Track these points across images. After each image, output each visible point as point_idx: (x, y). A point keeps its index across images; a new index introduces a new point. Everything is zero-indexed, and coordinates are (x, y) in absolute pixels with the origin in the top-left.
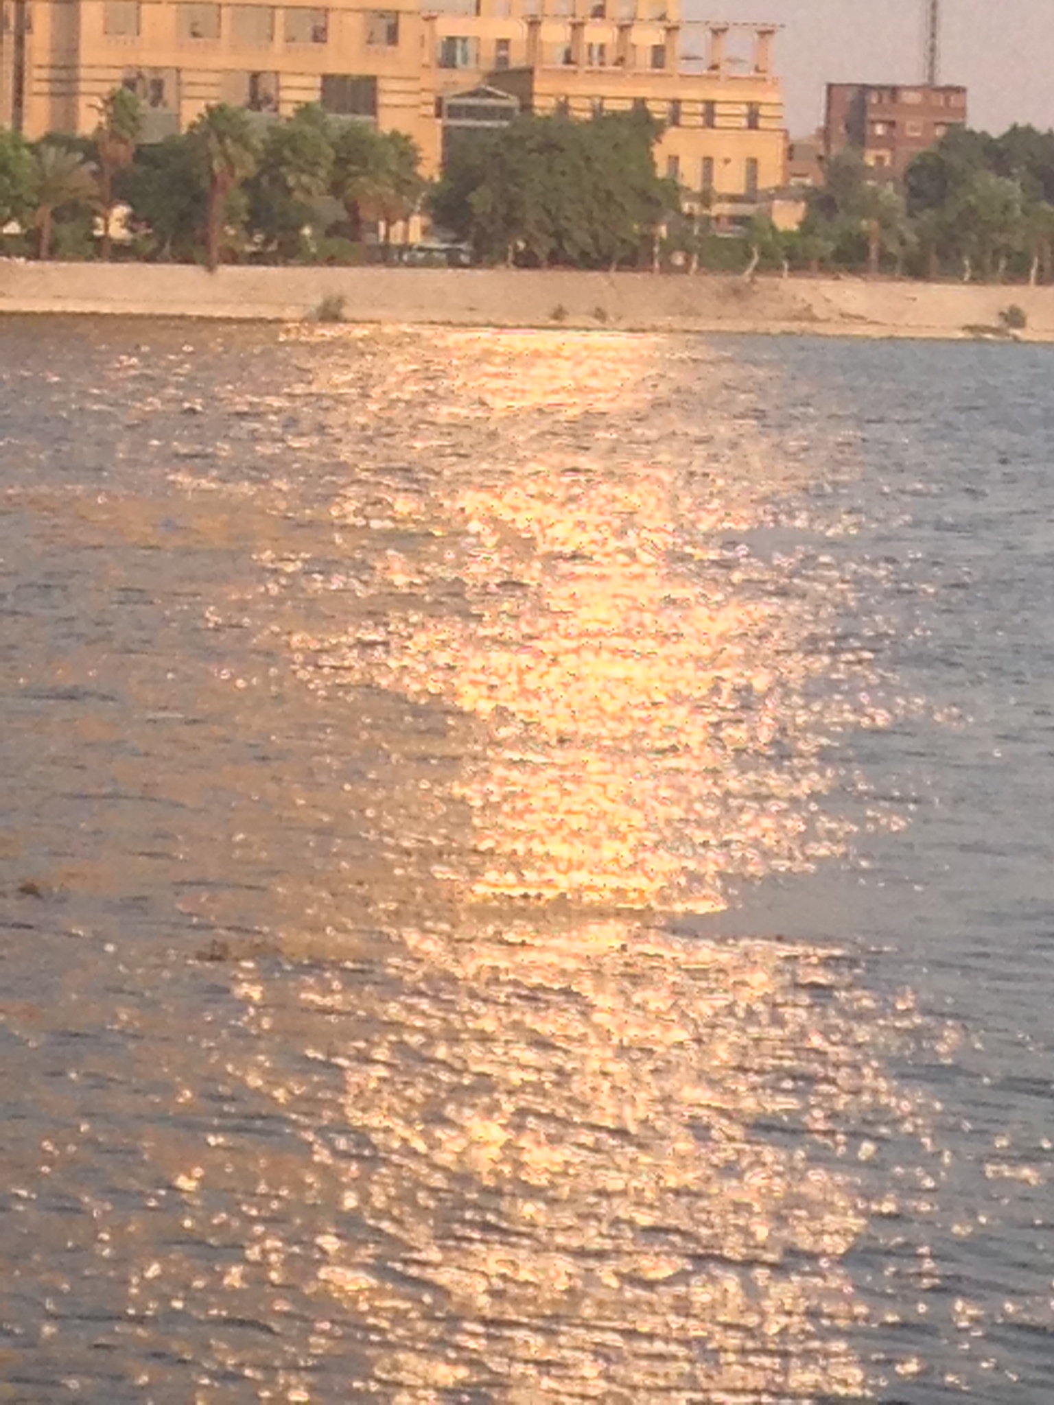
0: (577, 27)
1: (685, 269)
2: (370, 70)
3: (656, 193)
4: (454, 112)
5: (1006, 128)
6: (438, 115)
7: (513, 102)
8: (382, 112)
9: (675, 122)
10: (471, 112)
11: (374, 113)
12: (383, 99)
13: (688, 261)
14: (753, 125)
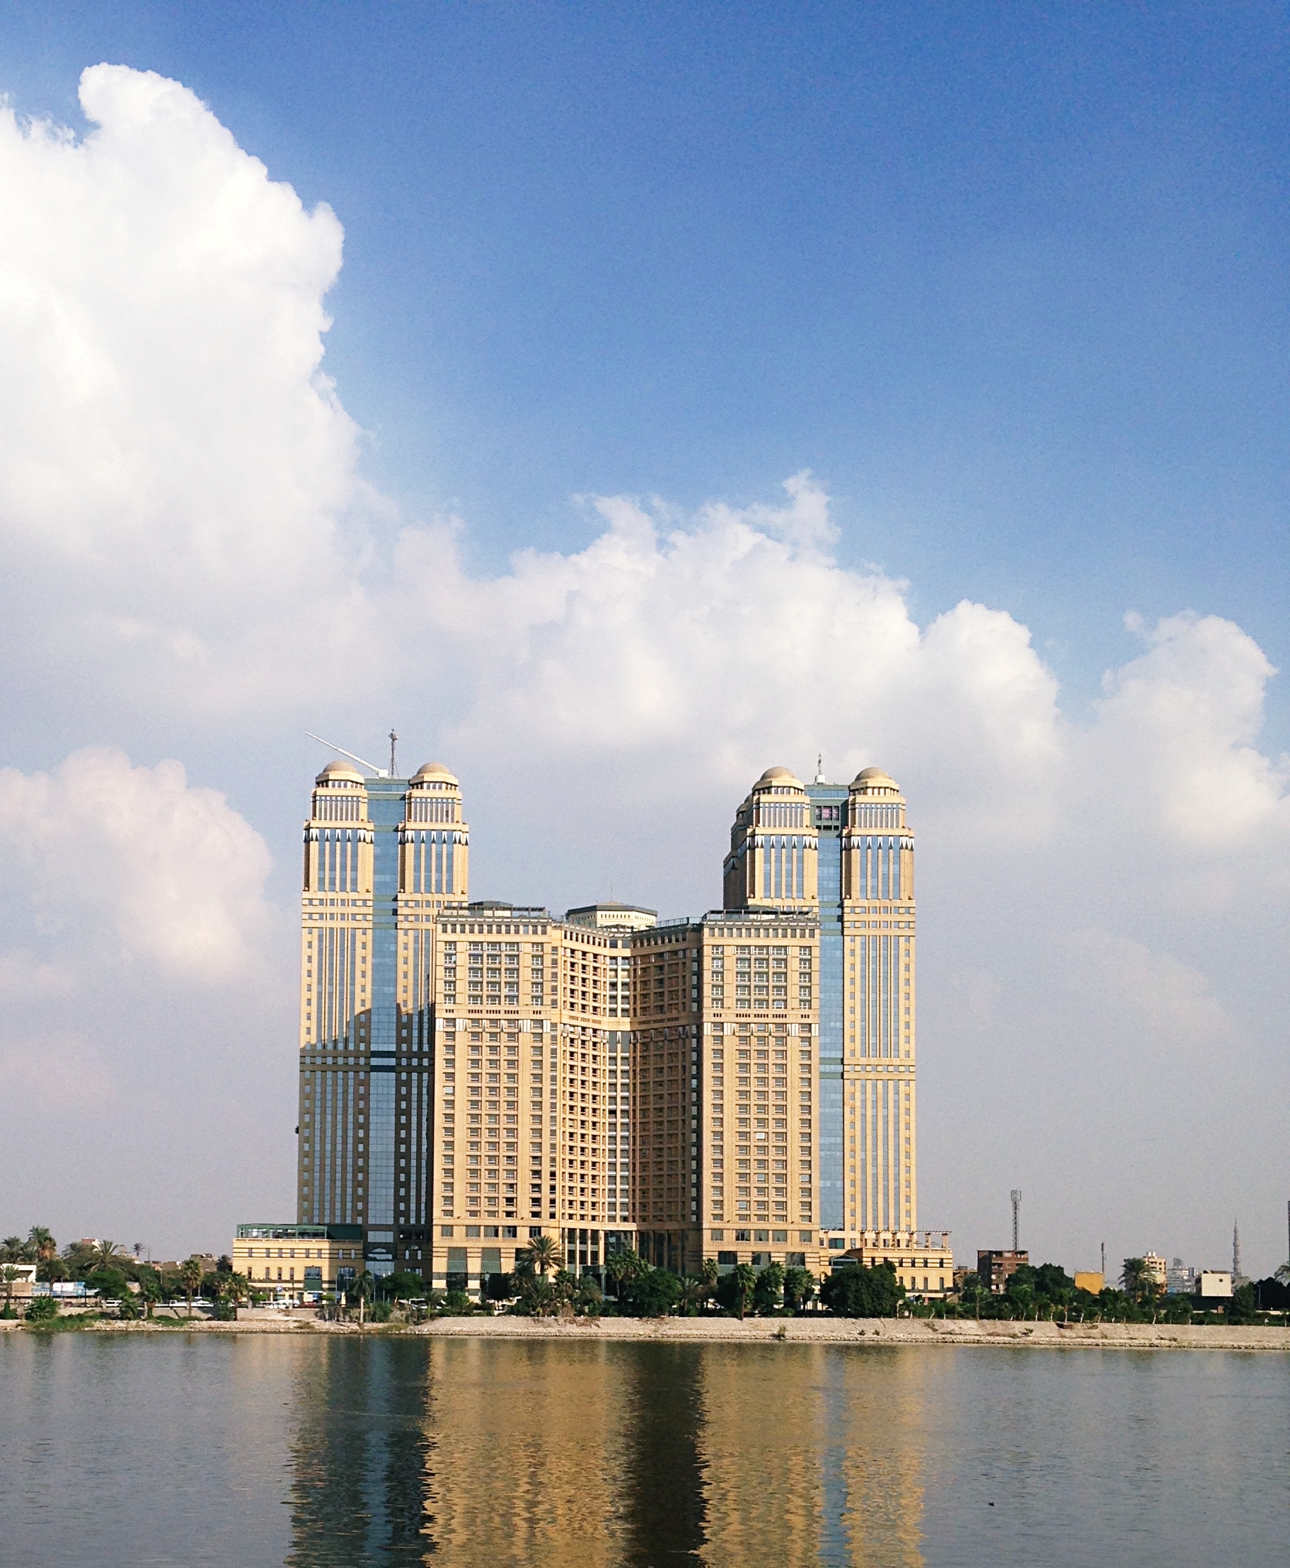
0: (878, 1234)
1: (908, 1317)
2: (803, 1250)
3: (895, 1291)
4: (836, 1264)
5: (1041, 1265)
6: (830, 1265)
7: (856, 1260)
8: (806, 1264)
9: (901, 1265)
10: (841, 1264)
11: (804, 1265)
12: (807, 1260)
13: (910, 1314)
14: (941, 1266)
